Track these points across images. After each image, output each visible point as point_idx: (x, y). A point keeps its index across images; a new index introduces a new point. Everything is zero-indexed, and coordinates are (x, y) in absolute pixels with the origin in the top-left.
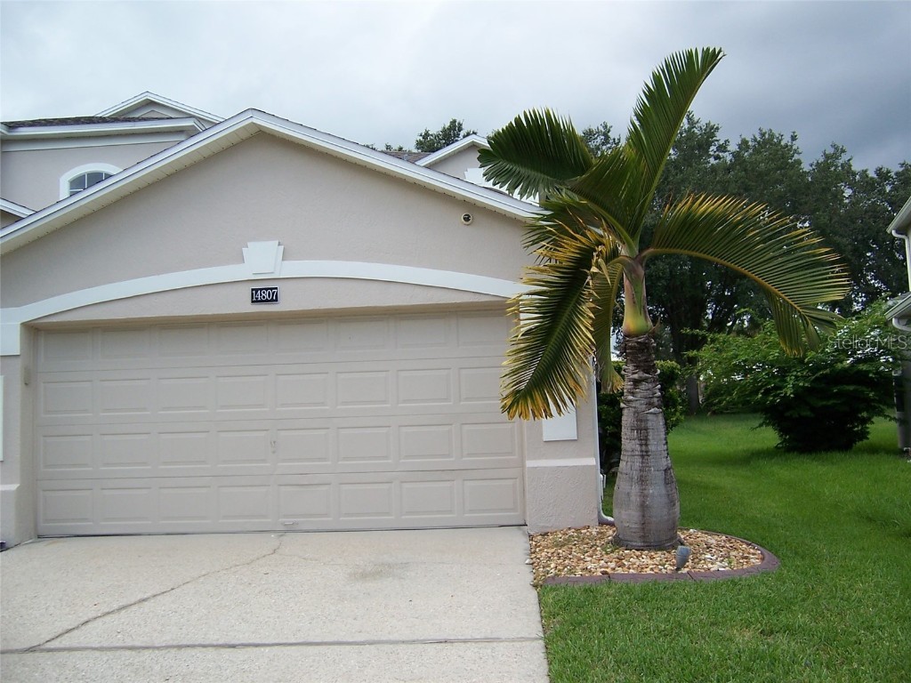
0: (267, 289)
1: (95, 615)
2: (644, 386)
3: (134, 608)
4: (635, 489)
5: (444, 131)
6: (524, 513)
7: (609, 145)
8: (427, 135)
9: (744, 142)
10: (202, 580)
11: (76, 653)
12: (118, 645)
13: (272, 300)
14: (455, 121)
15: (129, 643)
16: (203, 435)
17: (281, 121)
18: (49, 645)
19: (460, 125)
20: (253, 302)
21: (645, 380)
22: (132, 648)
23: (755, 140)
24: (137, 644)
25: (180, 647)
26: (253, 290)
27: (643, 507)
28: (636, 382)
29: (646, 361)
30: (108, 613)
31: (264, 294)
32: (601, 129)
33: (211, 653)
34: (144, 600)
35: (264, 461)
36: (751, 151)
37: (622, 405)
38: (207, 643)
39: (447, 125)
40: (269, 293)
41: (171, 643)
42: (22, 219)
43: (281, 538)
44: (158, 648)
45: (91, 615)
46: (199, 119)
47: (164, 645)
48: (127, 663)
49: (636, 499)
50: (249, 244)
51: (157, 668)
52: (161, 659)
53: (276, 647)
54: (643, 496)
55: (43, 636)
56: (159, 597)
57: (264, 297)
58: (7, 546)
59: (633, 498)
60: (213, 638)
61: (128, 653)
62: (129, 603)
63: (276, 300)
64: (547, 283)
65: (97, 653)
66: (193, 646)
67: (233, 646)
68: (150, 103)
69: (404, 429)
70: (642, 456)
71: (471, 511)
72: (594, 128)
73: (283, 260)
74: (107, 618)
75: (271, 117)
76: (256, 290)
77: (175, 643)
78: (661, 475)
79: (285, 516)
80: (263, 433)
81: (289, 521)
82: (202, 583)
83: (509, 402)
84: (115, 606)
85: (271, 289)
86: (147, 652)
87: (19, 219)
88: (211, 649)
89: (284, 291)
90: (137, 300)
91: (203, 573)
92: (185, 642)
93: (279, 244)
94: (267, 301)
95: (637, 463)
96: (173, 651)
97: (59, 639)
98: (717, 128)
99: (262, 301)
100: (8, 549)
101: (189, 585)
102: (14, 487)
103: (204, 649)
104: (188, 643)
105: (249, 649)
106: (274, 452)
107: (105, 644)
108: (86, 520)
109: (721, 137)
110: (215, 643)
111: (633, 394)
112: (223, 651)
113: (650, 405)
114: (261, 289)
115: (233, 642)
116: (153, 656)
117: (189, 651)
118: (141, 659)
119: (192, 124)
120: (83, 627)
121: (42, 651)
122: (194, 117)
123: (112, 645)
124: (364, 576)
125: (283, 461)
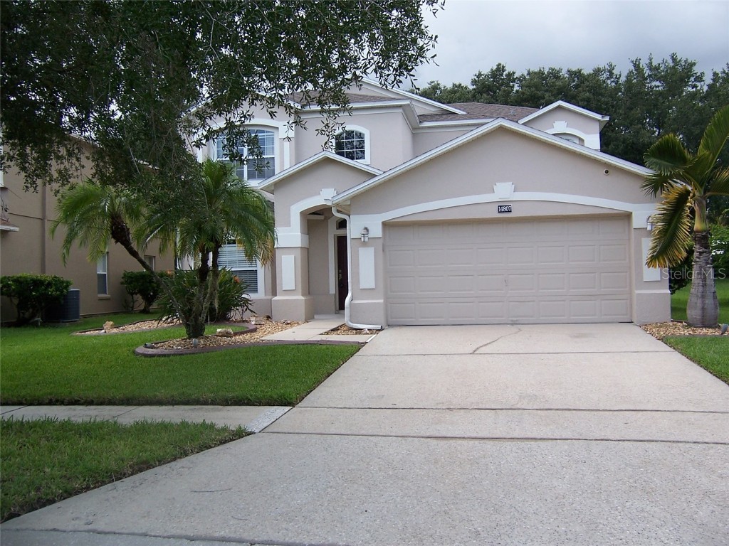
0: (506, 206)
1: (478, 347)
2: (704, 255)
4: (699, 301)
5: (492, 71)
6: (631, 316)
7: (612, 80)
8: (480, 75)
9: (715, 74)
12: (505, 353)
13: (508, 211)
14: (500, 64)
15: (509, 353)
16: (471, 277)
19: (503, 67)
20: (499, 212)
21: (705, 252)
23: (724, 72)
26: (499, 206)
27: (703, 309)
28: (701, 253)
29: (706, 243)
31: (504, 208)
32: (607, 67)
34: (490, 343)
35: (502, 290)
36: (721, 81)
37: (693, 263)
39: (495, 68)
49: (699, 305)
50: (497, 184)
54: (704, 304)
56: (495, 342)
59: (698, 305)
62: (485, 344)
63: (511, 211)
64: (665, 209)
69: (572, 275)
70: (703, 286)
71: (605, 315)
72: (601, 67)
73: (514, 191)
76: (501, 206)
78: (712, 295)
79: (513, 316)
80: (501, 276)
81: (514, 320)
83: (649, 260)
85: (508, 206)
89: (513, 206)
93: (512, 184)
94: (506, 212)
95: (701, 289)
98: (695, 64)
99: (503, 212)
100: (383, 329)
101: (501, 339)
102: (381, 301)
108: (412, 318)
109: (697, 70)
111: (699, 258)
113: (707, 263)
114: (503, 206)
119: (408, 103)
123: (503, 353)
125: (511, 290)
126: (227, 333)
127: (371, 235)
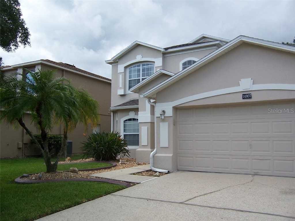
0: (248, 94)
1: (197, 196)
3: (209, 195)
10: (228, 188)
11: (194, 206)
12: (205, 205)
13: (250, 98)
15: (209, 206)
16: (227, 142)
17: (251, 38)
18: (185, 202)
20: (243, 98)
22: (210, 207)
24: (211, 206)
25: (225, 209)
26: (243, 95)
30: (201, 195)
31: (247, 96)
33: (235, 212)
34: (212, 193)
35: (247, 151)
38: (233, 209)
40: (248, 95)
41: (222, 207)
42: (172, 76)
43: (253, 177)
44: (218, 208)
45: (196, 195)
46: (221, 41)
47: (219, 207)
48: (209, 211)
50: (241, 80)
51: (218, 214)
52: (219, 212)
53: (257, 213)
55: (184, 200)
56: (216, 192)
57: (247, 97)
58: (170, 172)
60: (235, 207)
61: (209, 208)
62: (207, 193)
63: (251, 98)
65: (200, 207)
66: (229, 209)
67: (242, 211)
68: (204, 37)
73: (253, 84)
74: (201, 197)
75: (247, 37)
76: (244, 95)
77: (223, 207)
79: (255, 170)
80: (247, 142)
81: (256, 171)
82: (229, 189)
84: (203, 194)
85: (249, 94)
86: (215, 209)
87: (171, 76)
88: (235, 211)
89: (253, 95)
90: (205, 99)
91: (229, 186)
92: (226, 208)
93: (251, 79)
94: (248, 98)
96: (223, 210)
97: (188, 201)
99: (246, 98)
100: (170, 173)
101: (225, 189)
102: (171, 155)
103: (233, 211)
104: (227, 208)
105: (248, 213)
106: (250, 148)
107: (202, 205)
108: (191, 166)
110: (236, 209)
112: (239, 212)
114: (246, 94)
115: (242, 210)
116: (216, 210)
117: (228, 210)
118: (213, 211)
119: (219, 42)
120: (194, 199)
121: (184, 204)
122: (218, 40)
123: (203, 205)
124: (286, 193)
125: (254, 151)
126: (74, 170)
127: (166, 115)
